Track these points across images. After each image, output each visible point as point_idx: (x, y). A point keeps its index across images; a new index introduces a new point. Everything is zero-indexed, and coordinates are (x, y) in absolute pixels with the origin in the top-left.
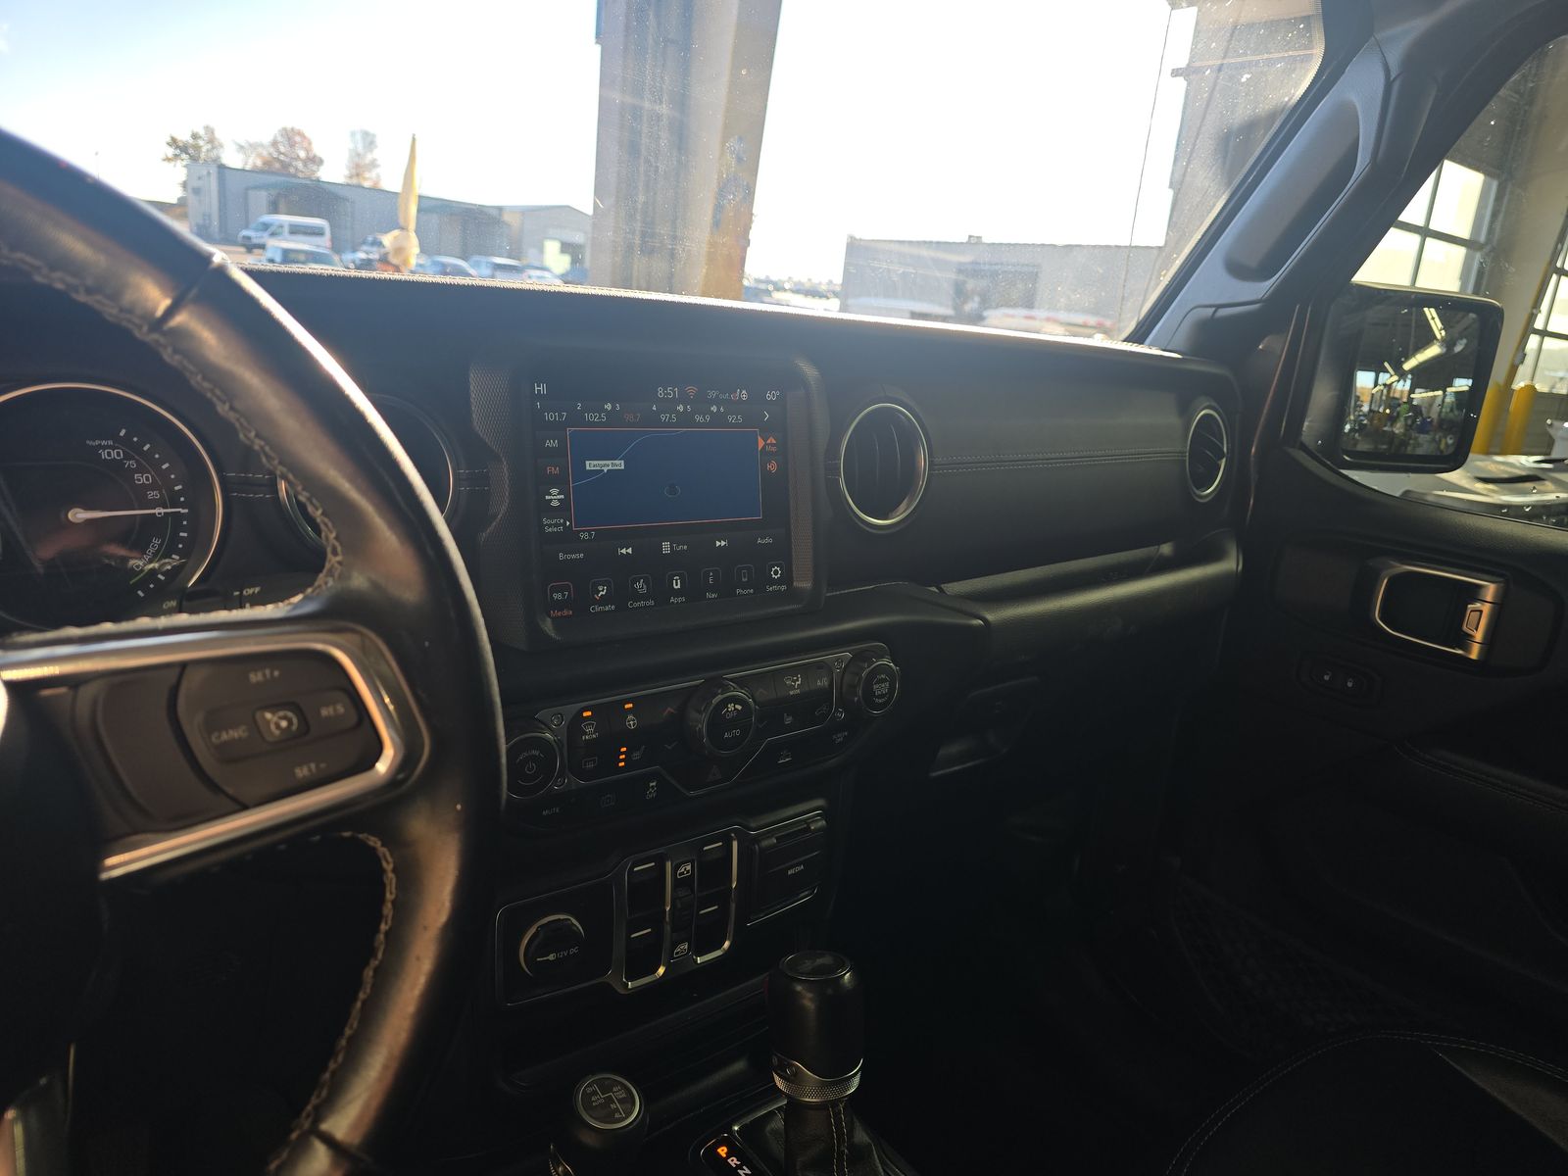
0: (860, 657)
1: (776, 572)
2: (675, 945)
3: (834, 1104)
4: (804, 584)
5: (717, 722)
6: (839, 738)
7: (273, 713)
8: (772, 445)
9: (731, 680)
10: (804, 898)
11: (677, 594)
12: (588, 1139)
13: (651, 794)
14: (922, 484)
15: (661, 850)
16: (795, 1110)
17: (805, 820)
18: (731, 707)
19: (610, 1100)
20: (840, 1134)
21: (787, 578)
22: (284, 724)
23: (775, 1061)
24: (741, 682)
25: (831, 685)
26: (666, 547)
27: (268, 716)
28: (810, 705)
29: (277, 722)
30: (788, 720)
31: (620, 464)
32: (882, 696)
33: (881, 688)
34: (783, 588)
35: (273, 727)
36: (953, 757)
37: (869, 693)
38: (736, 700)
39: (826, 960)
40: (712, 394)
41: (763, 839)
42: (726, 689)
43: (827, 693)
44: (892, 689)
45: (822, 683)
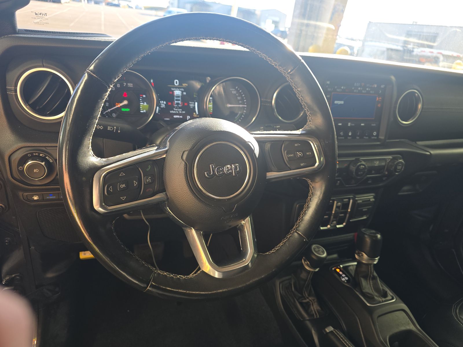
0: (394, 159)
1: (375, 133)
2: (333, 221)
3: (370, 264)
4: (382, 137)
5: (358, 169)
6: (384, 179)
7: (299, 153)
8: (380, 99)
9: (362, 160)
10: (365, 218)
11: (350, 136)
12: (314, 257)
13: (338, 184)
14: (418, 113)
15: (334, 198)
16: (360, 263)
17: (369, 198)
18: (362, 166)
19: (319, 251)
20: (371, 272)
21: (377, 135)
22: (300, 155)
23: (357, 252)
24: (364, 160)
25: (385, 164)
26: (349, 124)
27: (298, 153)
28: (379, 169)
29: (299, 154)
30: (373, 172)
31: (342, 102)
32: (399, 169)
33: (399, 168)
34: (376, 138)
35: (298, 155)
36: (405, 190)
37: (396, 168)
38: (363, 165)
39: (374, 231)
40: (368, 85)
41: (359, 200)
42: (361, 162)
43: (384, 167)
44: (402, 168)
45: (383, 164)
